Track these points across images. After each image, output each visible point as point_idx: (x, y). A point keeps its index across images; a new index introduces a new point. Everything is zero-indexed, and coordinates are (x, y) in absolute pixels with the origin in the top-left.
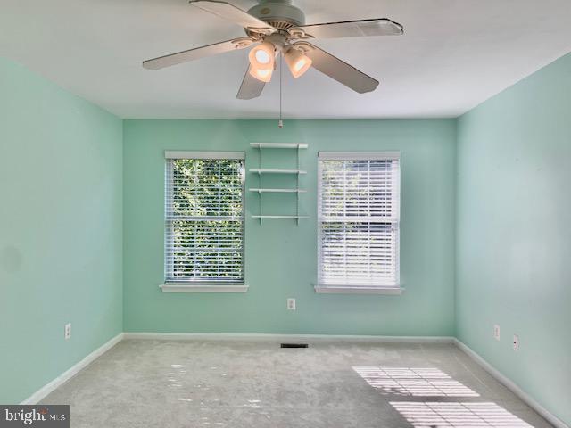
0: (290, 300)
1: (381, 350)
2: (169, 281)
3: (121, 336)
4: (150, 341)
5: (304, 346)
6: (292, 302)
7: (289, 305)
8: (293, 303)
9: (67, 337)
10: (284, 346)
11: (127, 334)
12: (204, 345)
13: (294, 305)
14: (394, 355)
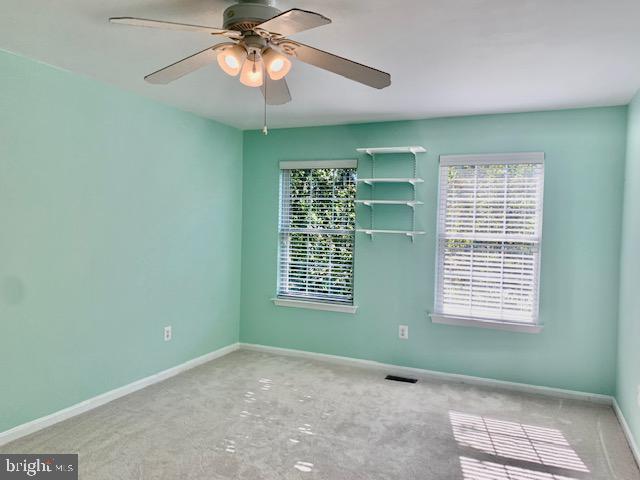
0: (401, 327)
1: (502, 398)
2: (282, 295)
3: (236, 346)
4: (260, 354)
5: (413, 381)
6: (403, 331)
7: (400, 332)
8: (405, 331)
9: (166, 339)
10: (390, 378)
11: (243, 344)
12: (309, 365)
13: (406, 333)
14: (515, 407)
